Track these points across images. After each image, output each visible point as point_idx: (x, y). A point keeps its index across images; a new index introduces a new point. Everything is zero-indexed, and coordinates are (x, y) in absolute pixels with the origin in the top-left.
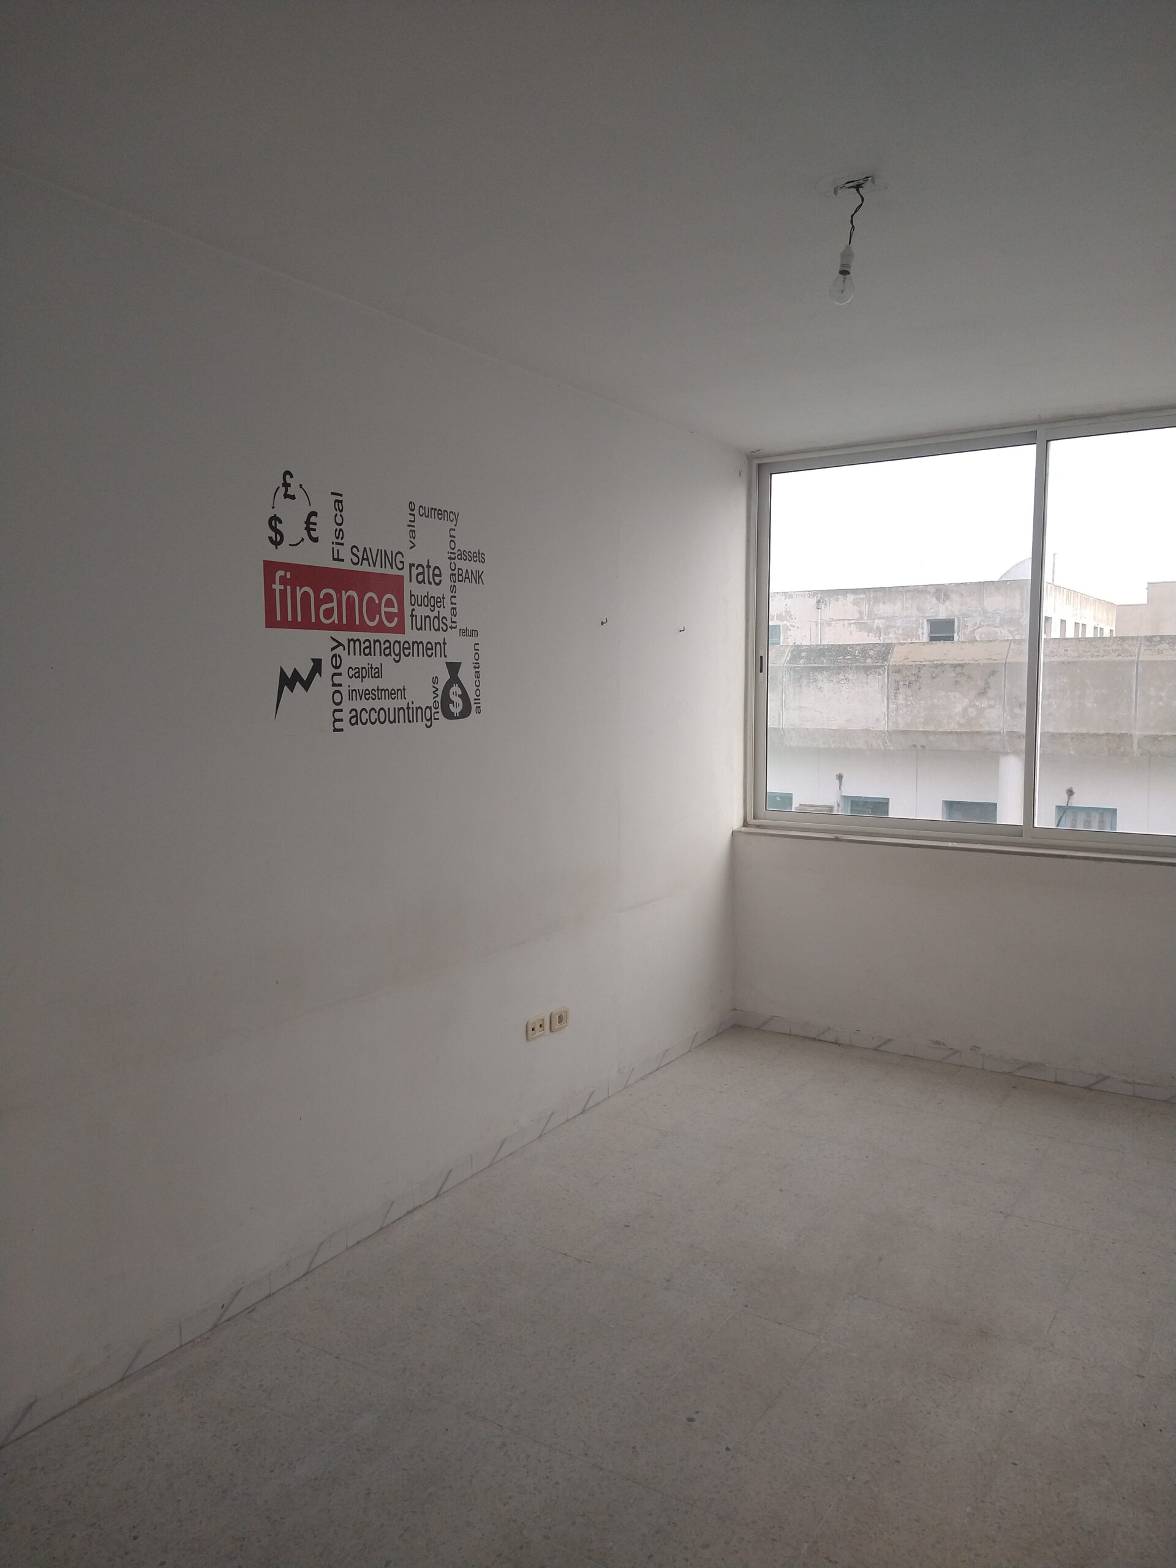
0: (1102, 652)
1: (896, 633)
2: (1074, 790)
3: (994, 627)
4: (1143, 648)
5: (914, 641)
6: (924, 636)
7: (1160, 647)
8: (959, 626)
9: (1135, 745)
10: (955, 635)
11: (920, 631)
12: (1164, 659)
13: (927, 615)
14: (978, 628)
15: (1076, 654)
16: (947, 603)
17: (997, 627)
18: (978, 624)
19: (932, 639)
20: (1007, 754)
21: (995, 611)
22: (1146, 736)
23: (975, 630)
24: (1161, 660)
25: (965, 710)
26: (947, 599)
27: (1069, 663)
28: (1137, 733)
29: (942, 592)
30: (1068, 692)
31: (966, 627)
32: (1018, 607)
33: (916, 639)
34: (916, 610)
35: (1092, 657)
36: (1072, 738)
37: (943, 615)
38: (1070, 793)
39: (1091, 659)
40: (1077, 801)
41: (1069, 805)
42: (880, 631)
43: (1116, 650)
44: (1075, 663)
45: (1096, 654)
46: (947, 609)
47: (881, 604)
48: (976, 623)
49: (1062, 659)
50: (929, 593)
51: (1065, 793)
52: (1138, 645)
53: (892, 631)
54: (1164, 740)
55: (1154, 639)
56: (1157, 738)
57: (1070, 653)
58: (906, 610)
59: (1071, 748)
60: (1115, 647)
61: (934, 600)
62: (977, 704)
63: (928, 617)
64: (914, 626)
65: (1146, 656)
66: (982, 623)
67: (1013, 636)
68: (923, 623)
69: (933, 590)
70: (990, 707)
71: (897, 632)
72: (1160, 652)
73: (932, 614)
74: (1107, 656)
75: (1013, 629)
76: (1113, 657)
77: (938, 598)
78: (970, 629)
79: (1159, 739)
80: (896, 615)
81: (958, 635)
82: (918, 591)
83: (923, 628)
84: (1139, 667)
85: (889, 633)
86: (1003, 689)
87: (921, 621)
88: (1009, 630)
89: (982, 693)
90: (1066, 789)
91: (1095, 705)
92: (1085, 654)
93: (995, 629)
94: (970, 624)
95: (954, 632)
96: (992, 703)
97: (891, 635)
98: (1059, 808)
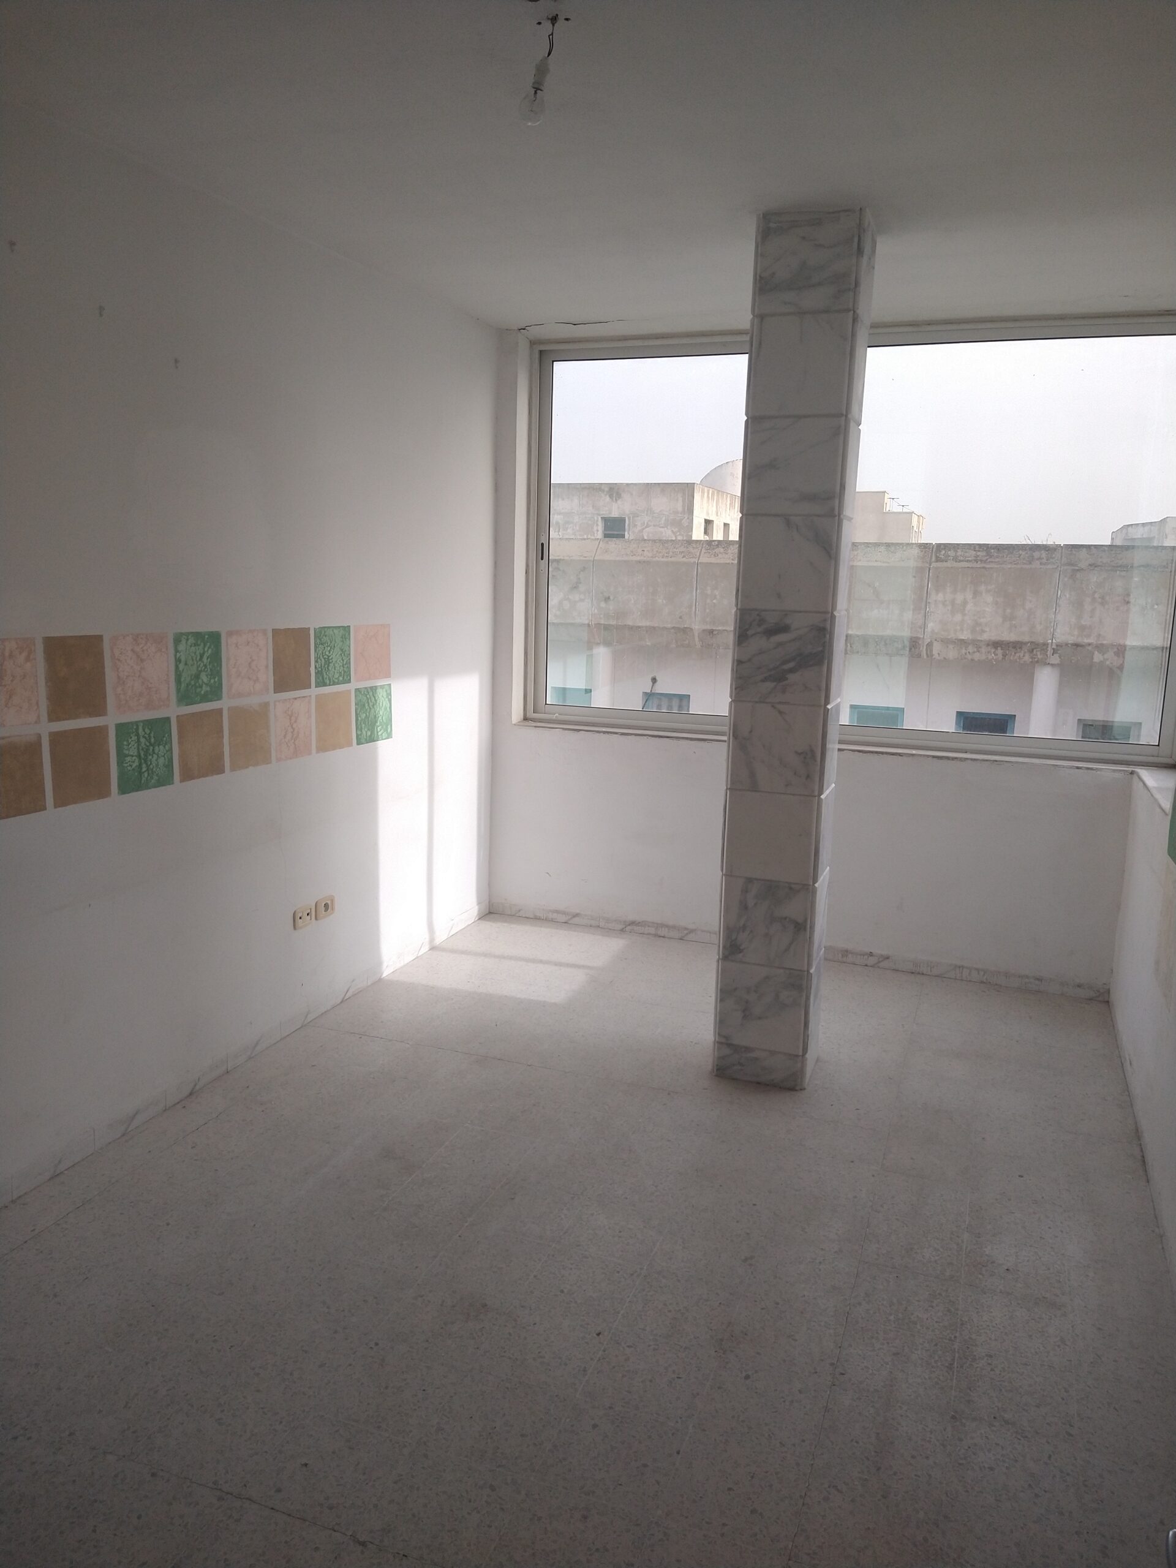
0: (671, 553)
1: (573, 529)
2: (657, 678)
3: (660, 527)
4: (703, 551)
5: (589, 536)
6: (599, 533)
7: (717, 550)
8: (629, 525)
9: (697, 639)
10: (626, 533)
11: (595, 528)
12: (718, 561)
13: (602, 513)
14: (646, 527)
15: (650, 555)
16: (619, 502)
17: (663, 527)
18: (646, 524)
19: (606, 536)
20: (598, 644)
21: (661, 511)
22: (704, 630)
23: (643, 529)
24: (716, 562)
25: (560, 603)
26: (619, 498)
27: (644, 562)
28: (697, 627)
29: (614, 491)
30: (644, 589)
31: (635, 526)
32: (680, 509)
33: (591, 535)
34: (591, 508)
35: (663, 557)
36: (647, 631)
37: (615, 514)
38: (654, 680)
39: (662, 560)
40: (660, 689)
41: (653, 692)
42: (559, 526)
43: (683, 552)
44: (648, 563)
45: (666, 555)
46: (619, 508)
47: (560, 499)
48: (644, 523)
49: (638, 558)
50: (603, 491)
51: (650, 680)
52: (700, 548)
53: (570, 526)
54: (718, 633)
55: (713, 543)
56: (712, 632)
57: (646, 553)
58: (582, 507)
59: (647, 640)
60: (682, 549)
61: (608, 499)
62: (570, 597)
63: (602, 514)
64: (590, 522)
65: (704, 559)
66: (649, 523)
67: (676, 537)
68: (597, 521)
69: (606, 489)
70: (582, 600)
71: (574, 527)
72: (716, 555)
73: (605, 512)
74: (674, 557)
75: (677, 529)
76: (679, 559)
77: (611, 496)
78: (639, 528)
79: (714, 633)
80: (573, 511)
81: (629, 533)
82: (594, 489)
83: (597, 525)
84: (699, 568)
85: (567, 529)
86: (591, 584)
87: (596, 518)
88: (672, 531)
89: (575, 587)
90: (650, 678)
91: (664, 601)
92: (657, 555)
93: (661, 529)
94: (639, 524)
95: (625, 531)
96: (582, 597)
97: (569, 531)
98: (645, 694)
